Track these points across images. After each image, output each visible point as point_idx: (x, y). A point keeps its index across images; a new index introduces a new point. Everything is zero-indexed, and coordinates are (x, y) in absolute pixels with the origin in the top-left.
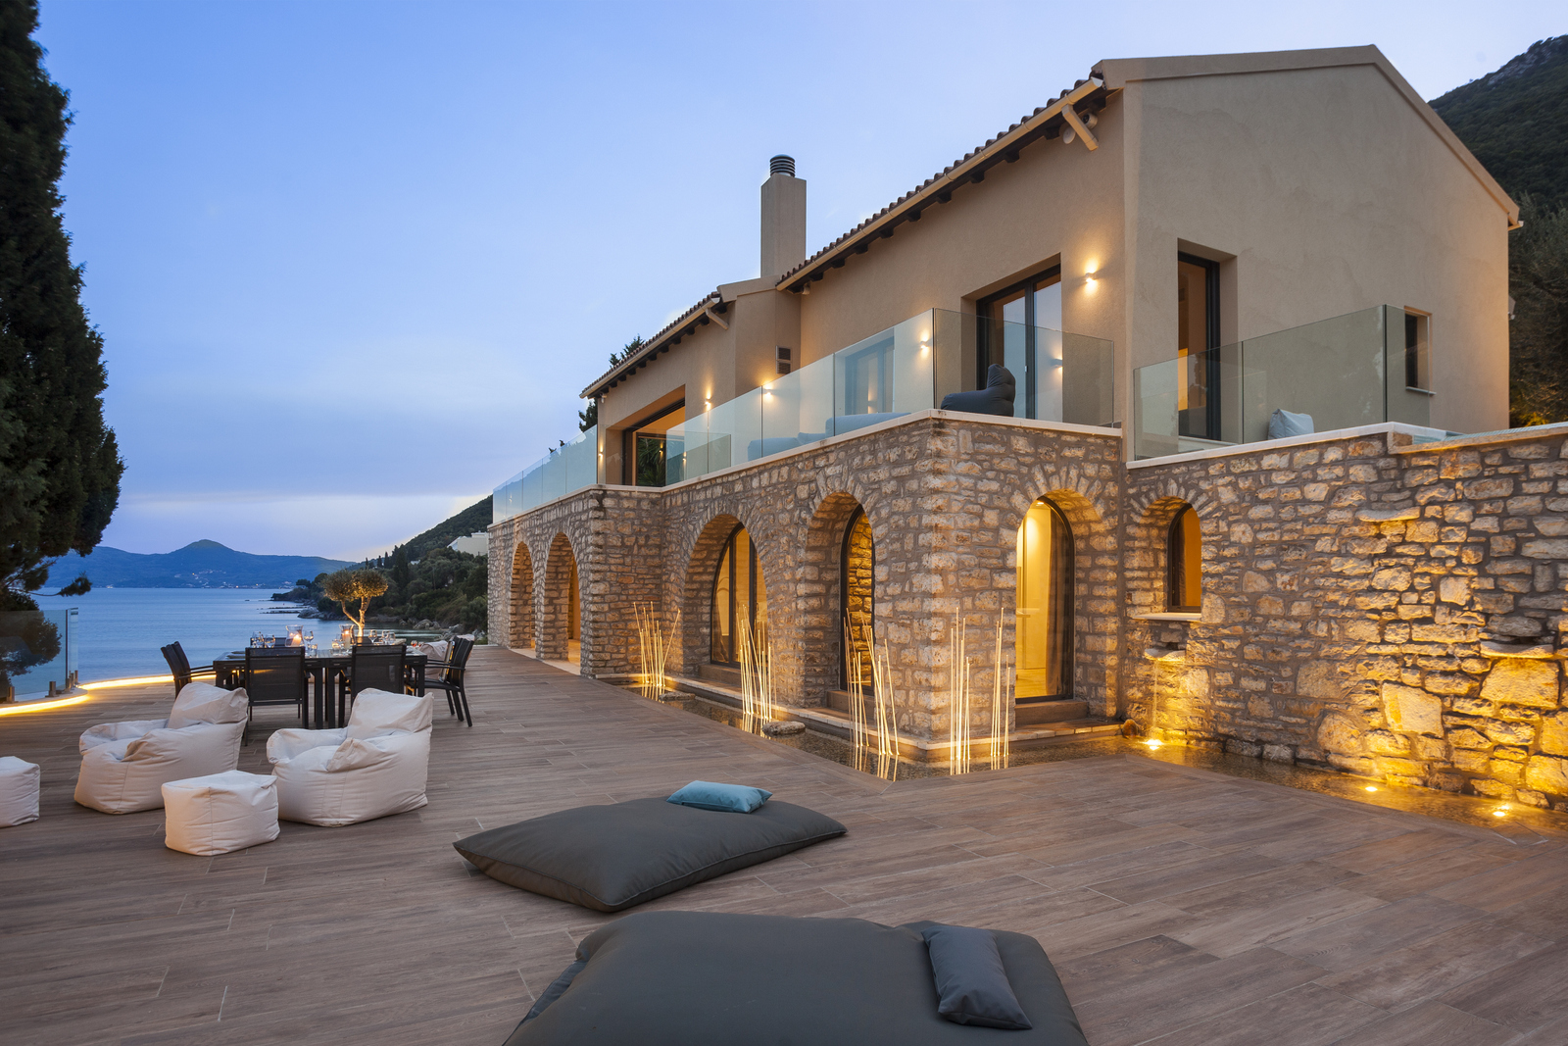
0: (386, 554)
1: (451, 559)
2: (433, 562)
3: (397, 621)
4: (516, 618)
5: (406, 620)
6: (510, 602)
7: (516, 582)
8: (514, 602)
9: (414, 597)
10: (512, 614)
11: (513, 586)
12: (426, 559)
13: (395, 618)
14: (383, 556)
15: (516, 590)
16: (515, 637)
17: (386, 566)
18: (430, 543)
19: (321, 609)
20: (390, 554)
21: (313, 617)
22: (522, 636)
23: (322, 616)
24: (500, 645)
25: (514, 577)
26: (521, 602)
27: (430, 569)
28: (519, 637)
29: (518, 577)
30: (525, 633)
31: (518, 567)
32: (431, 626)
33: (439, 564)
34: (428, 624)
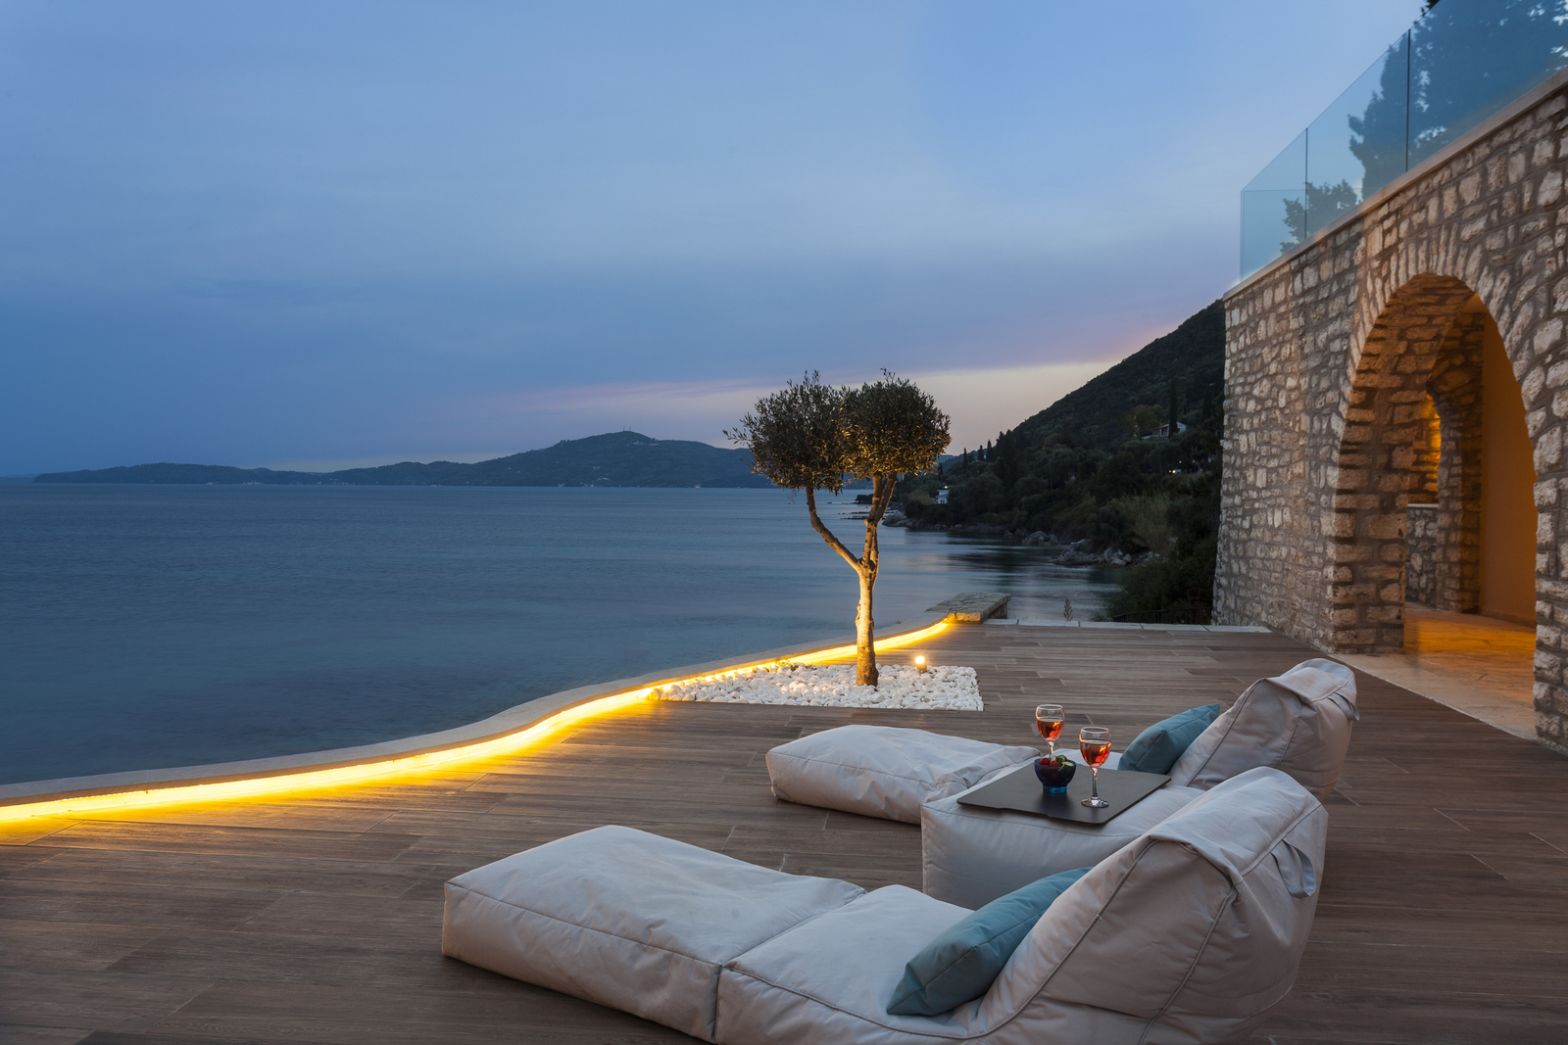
0: (989, 443)
1: (1072, 447)
2: (1048, 452)
3: (1002, 533)
4: (1353, 554)
5: (1013, 531)
6: (1335, 500)
7: (1359, 434)
8: (1349, 502)
9: (1024, 499)
10: (1339, 540)
11: (1347, 448)
12: (1040, 448)
13: (998, 528)
14: (985, 447)
15: (1358, 459)
16: (1349, 615)
17: (988, 460)
18: (1044, 427)
19: (910, 514)
20: (994, 444)
21: (900, 525)
22: (1373, 613)
23: (910, 524)
24: (1278, 632)
25: (1355, 415)
26: (1372, 501)
27: (1045, 461)
28: (1362, 614)
29: (1368, 415)
30: (1382, 604)
31: (1372, 381)
32: (1047, 540)
33: (1057, 454)
34: (1042, 538)
